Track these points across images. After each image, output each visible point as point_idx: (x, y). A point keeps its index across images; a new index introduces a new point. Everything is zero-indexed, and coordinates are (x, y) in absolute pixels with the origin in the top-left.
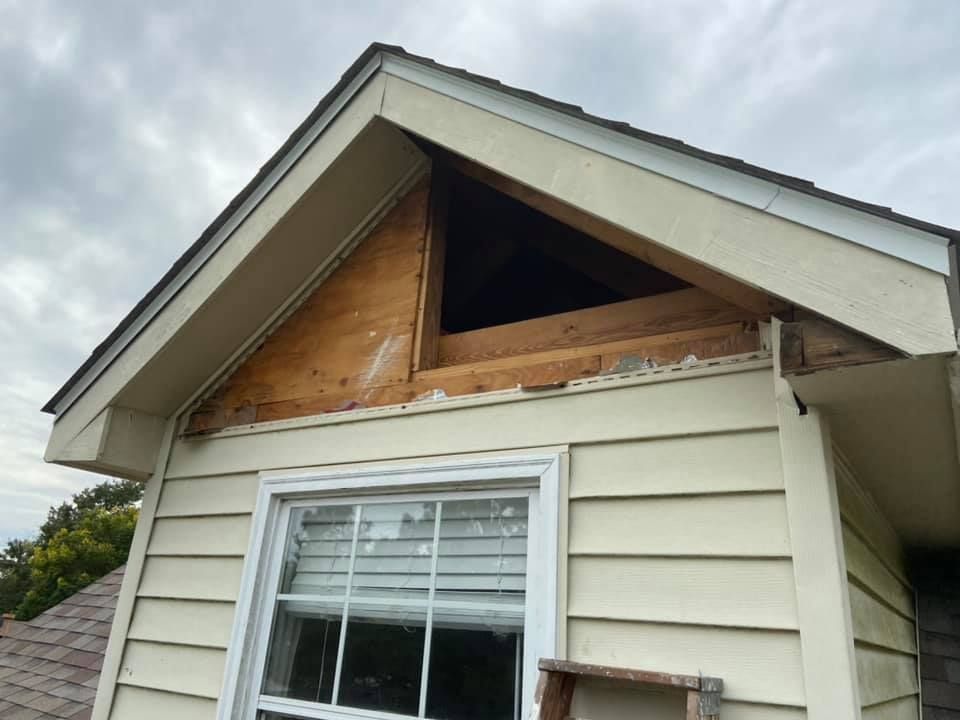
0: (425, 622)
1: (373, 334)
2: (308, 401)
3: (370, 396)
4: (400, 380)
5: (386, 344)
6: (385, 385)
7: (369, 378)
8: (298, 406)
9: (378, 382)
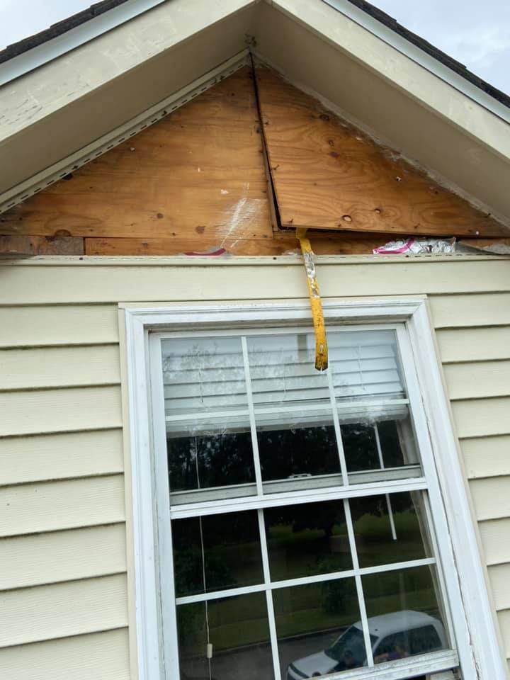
0: (332, 421)
1: (224, 192)
2: (156, 241)
3: (235, 246)
4: (266, 236)
5: (242, 203)
6: (249, 238)
7: (231, 230)
8: (146, 245)
9: (242, 235)
